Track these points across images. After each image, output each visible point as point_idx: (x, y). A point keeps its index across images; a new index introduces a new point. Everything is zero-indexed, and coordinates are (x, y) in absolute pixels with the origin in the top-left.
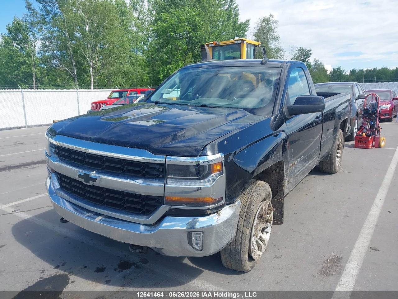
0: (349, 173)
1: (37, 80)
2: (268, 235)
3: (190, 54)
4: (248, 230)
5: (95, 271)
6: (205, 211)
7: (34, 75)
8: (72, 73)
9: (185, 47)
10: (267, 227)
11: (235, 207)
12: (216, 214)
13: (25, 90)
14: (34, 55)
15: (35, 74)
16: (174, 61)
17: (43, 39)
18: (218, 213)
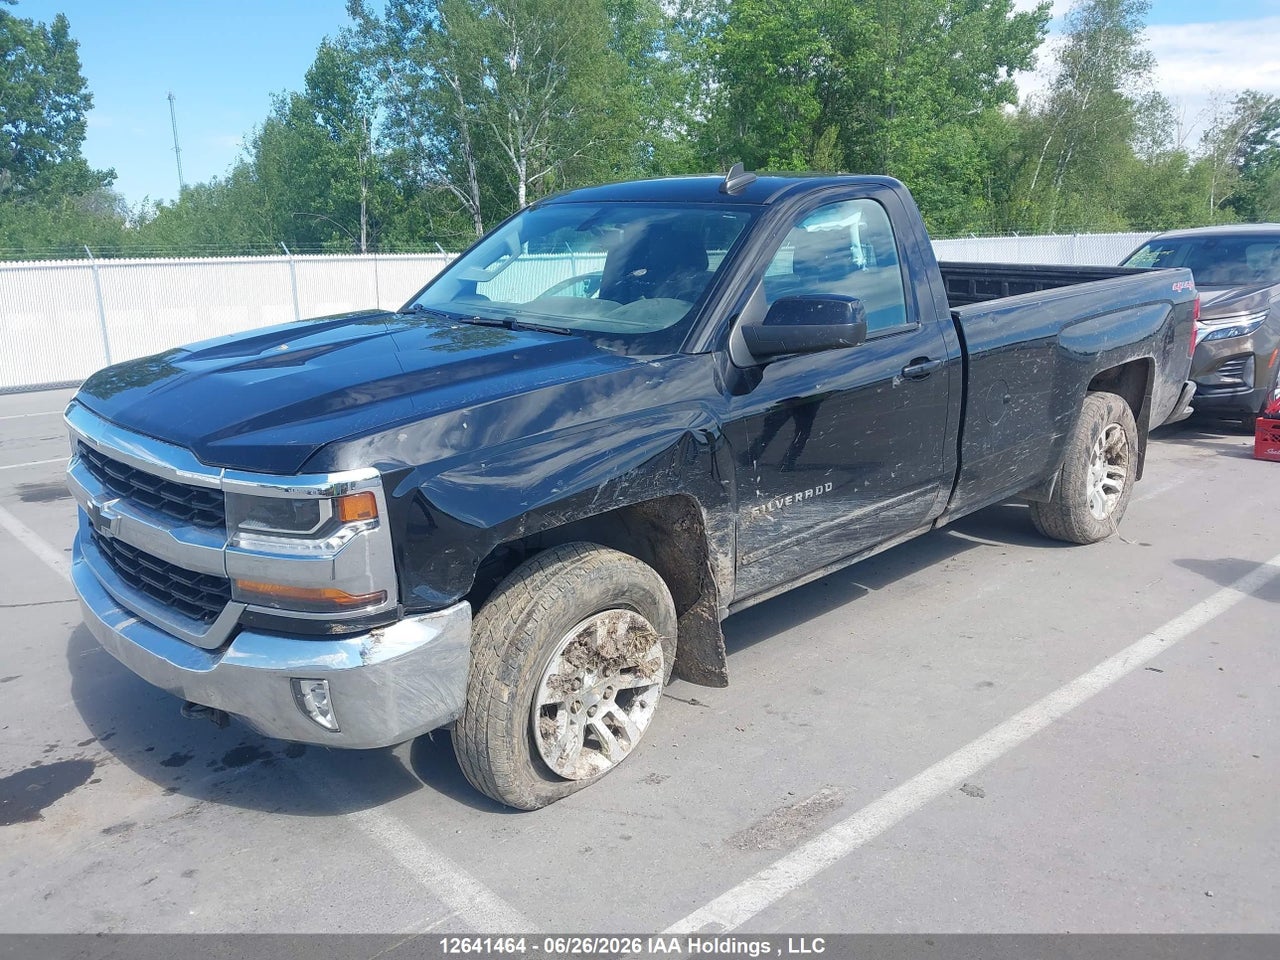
0: (1141, 544)
1: (373, 224)
2: (648, 712)
3: (833, 132)
4: (506, 688)
5: (163, 763)
6: (328, 626)
7: (363, 210)
8: (468, 201)
9: (814, 108)
10: (646, 688)
11: (444, 622)
12: (368, 636)
13: (299, 257)
14: (364, 149)
15: (367, 207)
16: (775, 155)
17: (388, 102)
18: (373, 636)
